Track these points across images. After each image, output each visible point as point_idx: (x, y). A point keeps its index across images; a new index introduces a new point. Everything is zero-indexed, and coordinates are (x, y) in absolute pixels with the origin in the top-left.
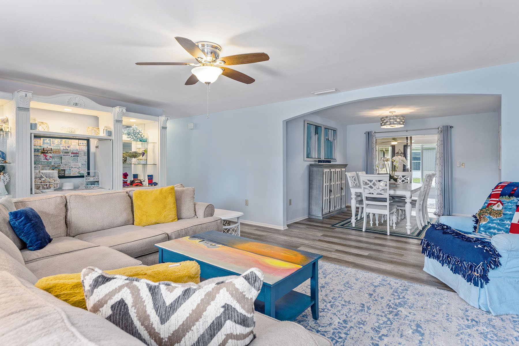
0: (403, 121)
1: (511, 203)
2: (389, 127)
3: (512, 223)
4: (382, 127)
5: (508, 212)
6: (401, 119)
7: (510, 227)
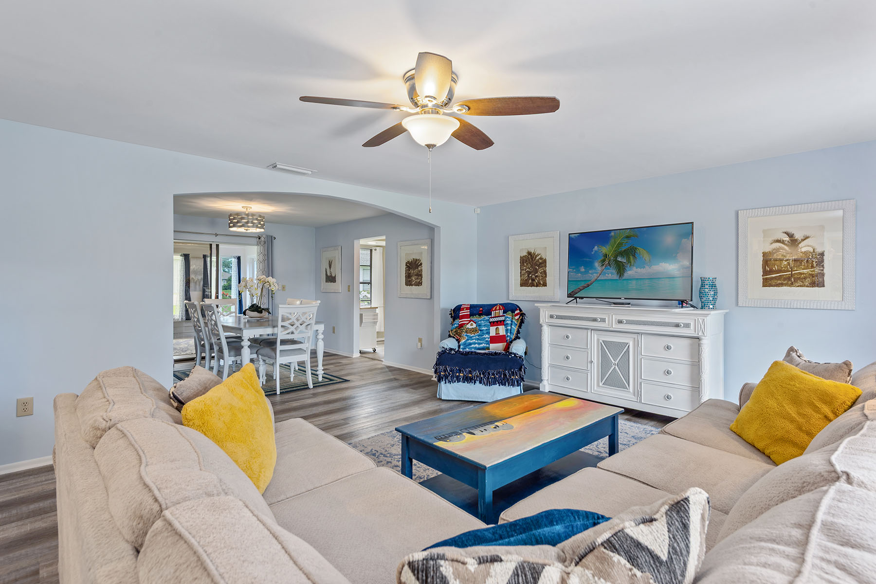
0: (262, 223)
1: (484, 321)
2: (242, 230)
3: (490, 337)
4: (231, 229)
5: (483, 328)
6: (259, 220)
7: (490, 340)
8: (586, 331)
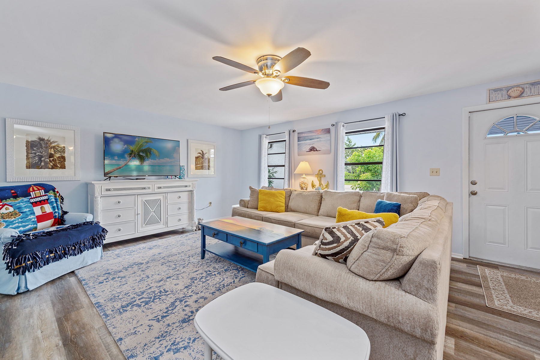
3: (36, 216)
7: (36, 219)
8: (134, 196)
